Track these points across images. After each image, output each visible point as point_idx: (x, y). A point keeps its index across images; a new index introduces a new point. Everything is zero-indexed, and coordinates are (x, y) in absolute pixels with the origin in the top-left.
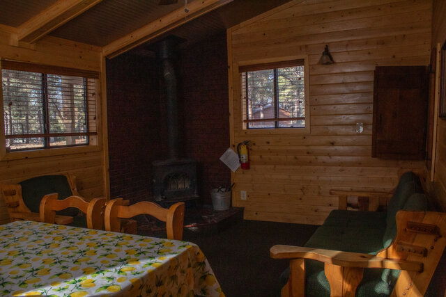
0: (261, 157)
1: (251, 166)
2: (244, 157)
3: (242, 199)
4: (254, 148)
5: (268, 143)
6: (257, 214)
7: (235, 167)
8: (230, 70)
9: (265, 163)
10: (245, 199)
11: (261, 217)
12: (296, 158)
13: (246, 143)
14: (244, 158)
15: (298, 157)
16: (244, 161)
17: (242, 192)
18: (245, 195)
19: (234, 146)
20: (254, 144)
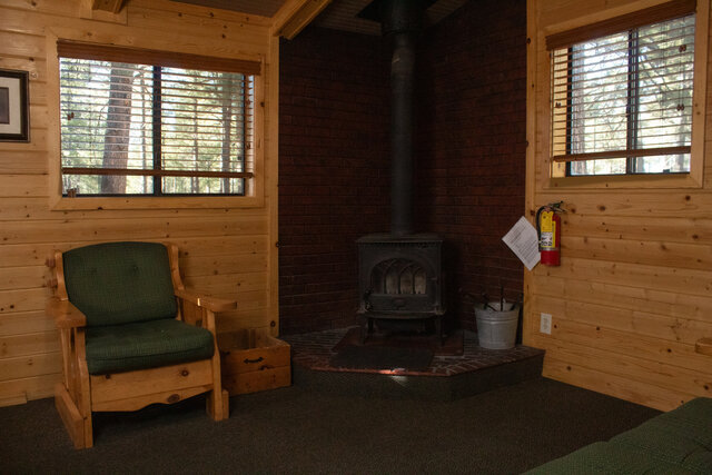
0: (586, 241)
1: (564, 260)
2: (549, 237)
3: (542, 330)
4: (573, 219)
5: (603, 208)
6: (569, 368)
7: (531, 260)
8: (531, 47)
9: (594, 256)
10: (549, 331)
11: (578, 379)
12: (664, 248)
13: (555, 207)
14: (548, 240)
15: (667, 245)
16: (548, 248)
17: (543, 316)
18: (549, 325)
19: (532, 213)
20: (573, 211)
